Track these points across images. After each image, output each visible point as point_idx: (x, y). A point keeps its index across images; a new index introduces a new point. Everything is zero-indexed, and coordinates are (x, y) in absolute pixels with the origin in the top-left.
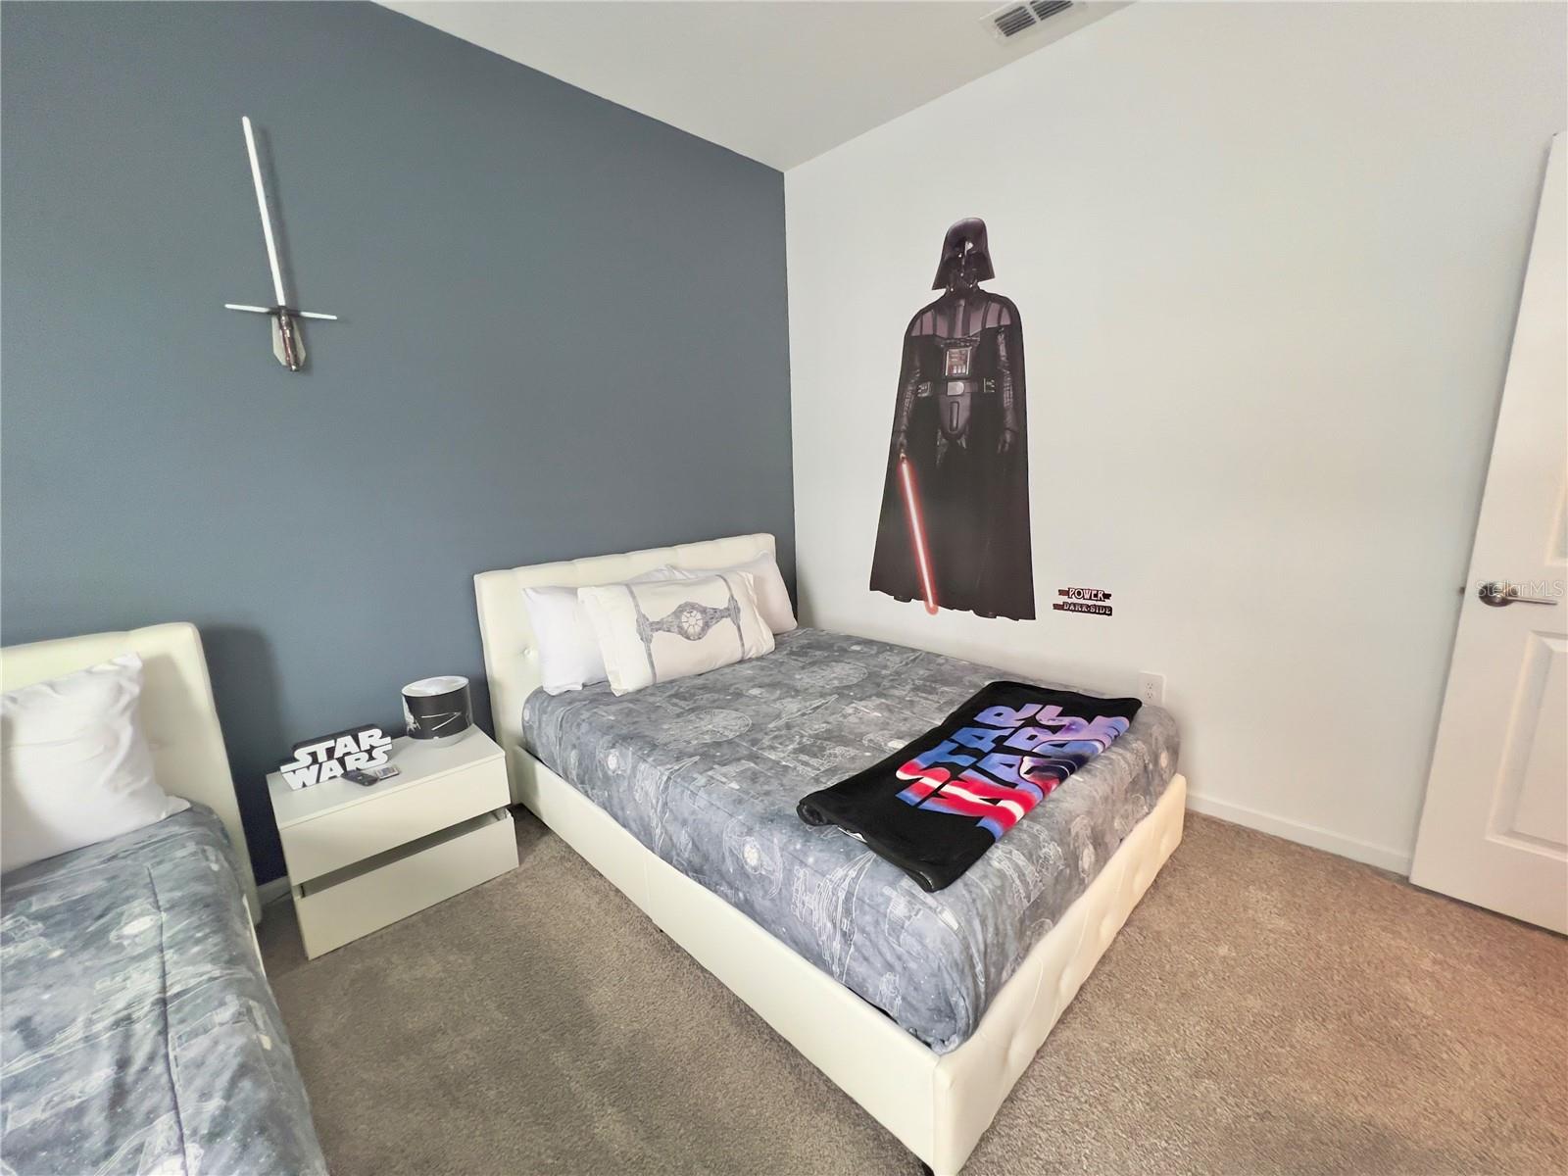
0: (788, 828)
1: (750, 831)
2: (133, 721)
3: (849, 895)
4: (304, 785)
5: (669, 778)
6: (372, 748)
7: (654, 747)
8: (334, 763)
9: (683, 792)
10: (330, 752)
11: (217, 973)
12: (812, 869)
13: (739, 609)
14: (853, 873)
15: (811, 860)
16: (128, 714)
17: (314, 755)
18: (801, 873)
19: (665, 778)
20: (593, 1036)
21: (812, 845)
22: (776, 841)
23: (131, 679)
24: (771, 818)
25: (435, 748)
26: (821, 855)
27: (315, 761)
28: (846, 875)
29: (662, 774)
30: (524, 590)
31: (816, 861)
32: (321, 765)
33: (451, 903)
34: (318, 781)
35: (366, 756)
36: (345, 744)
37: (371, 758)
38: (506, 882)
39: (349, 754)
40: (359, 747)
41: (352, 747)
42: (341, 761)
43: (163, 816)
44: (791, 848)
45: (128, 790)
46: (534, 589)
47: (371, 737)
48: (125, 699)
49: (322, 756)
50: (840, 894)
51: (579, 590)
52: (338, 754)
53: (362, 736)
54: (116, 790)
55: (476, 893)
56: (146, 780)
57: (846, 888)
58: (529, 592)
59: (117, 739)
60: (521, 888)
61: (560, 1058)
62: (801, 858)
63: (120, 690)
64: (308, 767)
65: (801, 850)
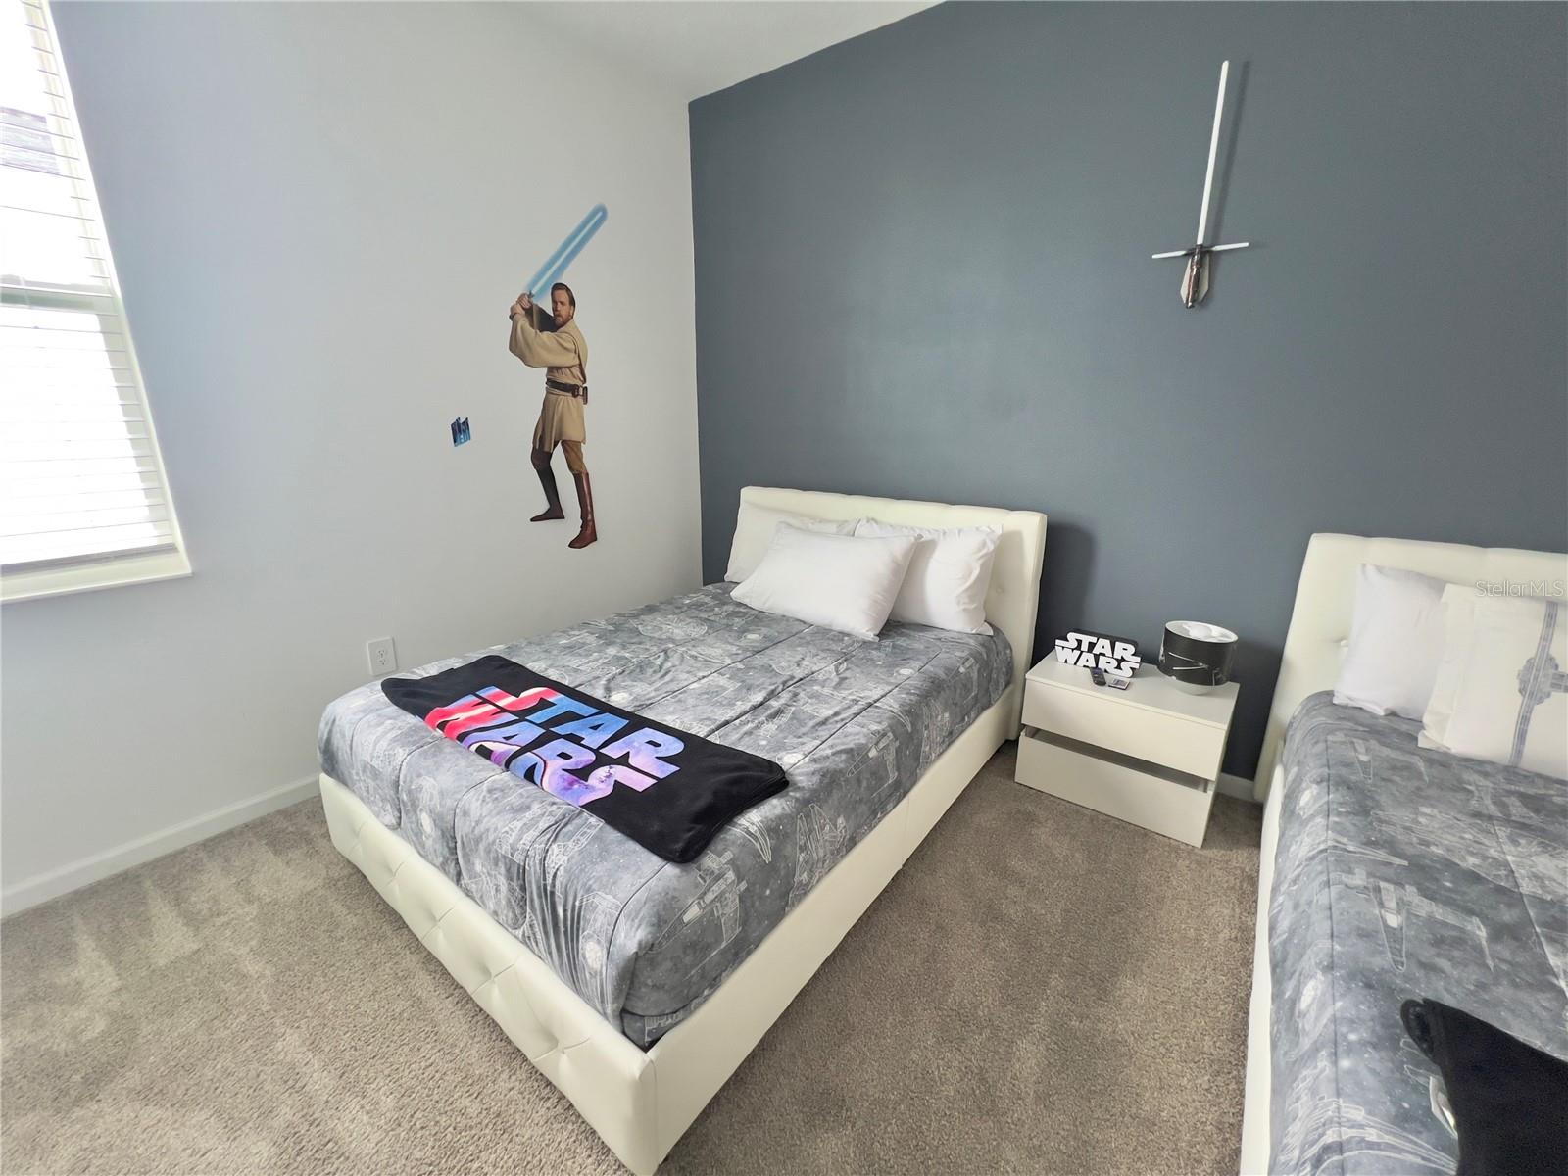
0: (1375, 1012)
1: (1330, 968)
2: (983, 566)
3: (1339, 1147)
4: (1066, 662)
5: (1325, 850)
6: (1123, 659)
7: (1364, 811)
8: (1091, 656)
9: (1321, 873)
10: (1092, 646)
11: (895, 711)
12: (1336, 1072)
14: (1372, 1135)
15: (1345, 1064)
16: (981, 561)
17: (1079, 642)
18: (1323, 1063)
19: (1322, 847)
20: (1094, 1002)
21: (1371, 1056)
22: (1339, 1004)
23: (991, 540)
24: (1371, 983)
25: (1173, 687)
26: (1365, 1074)
27: (1079, 647)
28: (1361, 1126)
29: (1325, 841)
30: (1364, 565)
31: (1349, 1072)
32: (1082, 652)
33: (1122, 825)
34: (1075, 664)
35: (1116, 664)
36: (1102, 645)
37: (1119, 667)
38: (1176, 848)
39: (1104, 655)
40: (1113, 653)
41: (1108, 651)
42: (1097, 657)
43: (974, 632)
44: (1344, 1029)
45: (962, 607)
46: (1379, 570)
47: (1124, 650)
48: (984, 551)
49: (1085, 647)
50: (1329, 1132)
51: (1449, 588)
52: (1096, 650)
53: (1119, 645)
54: (959, 603)
55: (1145, 834)
56: (973, 606)
57: (1344, 1137)
58: (1370, 570)
59: (971, 573)
60: (1182, 864)
61: (1056, 981)
62: (1340, 1049)
63: (984, 544)
64: (1073, 650)
65: (1350, 1044)
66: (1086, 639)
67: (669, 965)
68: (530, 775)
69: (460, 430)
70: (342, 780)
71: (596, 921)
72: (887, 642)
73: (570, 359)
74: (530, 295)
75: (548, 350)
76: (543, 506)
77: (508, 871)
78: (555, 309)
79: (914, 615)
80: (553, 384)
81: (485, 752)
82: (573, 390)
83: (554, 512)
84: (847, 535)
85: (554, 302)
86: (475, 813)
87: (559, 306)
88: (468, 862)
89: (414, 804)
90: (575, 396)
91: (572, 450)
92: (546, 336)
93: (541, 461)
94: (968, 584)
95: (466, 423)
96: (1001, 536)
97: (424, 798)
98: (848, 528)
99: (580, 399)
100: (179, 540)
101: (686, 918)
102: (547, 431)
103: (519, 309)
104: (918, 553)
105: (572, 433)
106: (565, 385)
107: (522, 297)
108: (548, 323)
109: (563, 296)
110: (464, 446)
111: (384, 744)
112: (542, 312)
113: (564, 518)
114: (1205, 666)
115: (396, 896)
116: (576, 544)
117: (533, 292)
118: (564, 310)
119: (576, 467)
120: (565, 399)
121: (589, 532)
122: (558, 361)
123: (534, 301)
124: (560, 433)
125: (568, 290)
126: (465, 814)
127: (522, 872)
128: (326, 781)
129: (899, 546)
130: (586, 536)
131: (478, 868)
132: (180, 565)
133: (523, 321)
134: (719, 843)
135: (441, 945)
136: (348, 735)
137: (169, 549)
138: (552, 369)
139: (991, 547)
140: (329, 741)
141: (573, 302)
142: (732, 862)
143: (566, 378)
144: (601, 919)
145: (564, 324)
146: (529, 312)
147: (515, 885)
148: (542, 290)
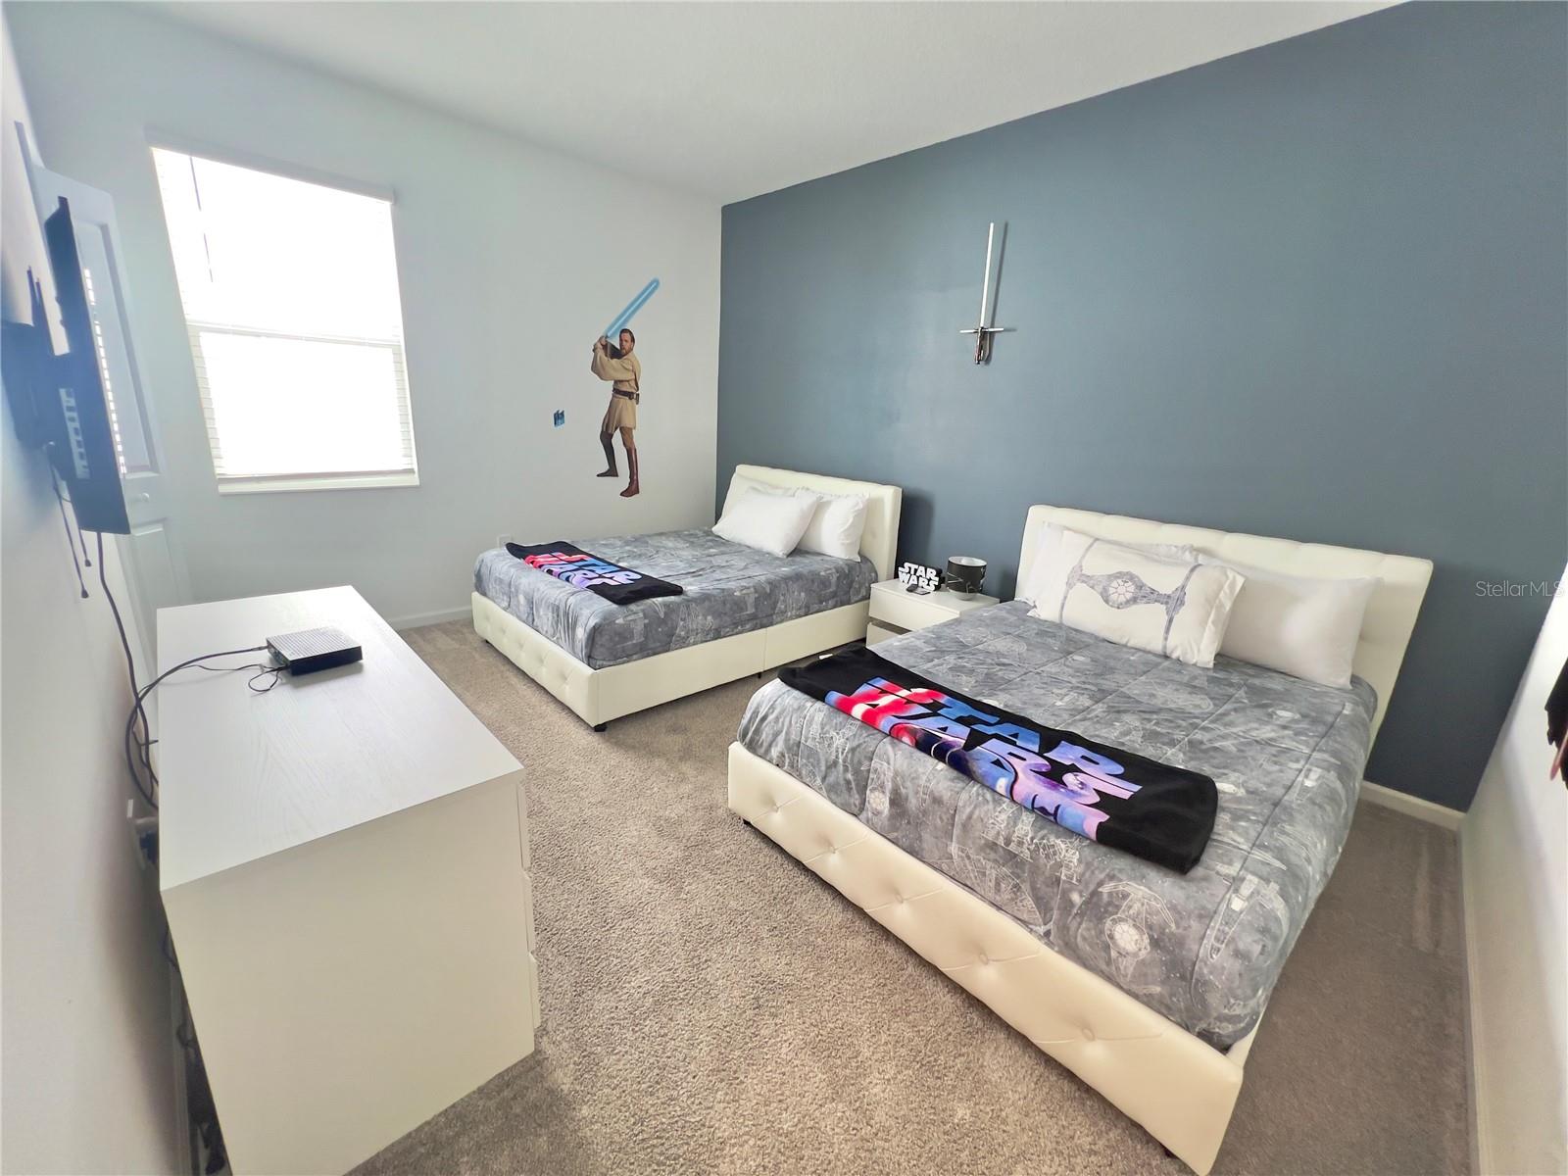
2: (856, 518)
4: (903, 581)
6: (930, 579)
8: (915, 577)
10: (916, 570)
11: (763, 582)
13: (1182, 603)
17: (910, 568)
23: (862, 502)
25: (953, 596)
27: (910, 572)
32: (911, 575)
34: (907, 583)
35: (927, 583)
36: (921, 570)
37: (928, 585)
39: (921, 576)
40: (926, 575)
41: (924, 574)
42: (918, 578)
43: (847, 557)
45: (841, 542)
47: (931, 574)
48: (856, 508)
49: (912, 572)
52: (918, 574)
53: (929, 570)
54: (839, 539)
56: (849, 541)
59: (848, 521)
63: (858, 504)
64: (907, 574)
66: (914, 567)
67: (607, 637)
68: (567, 579)
69: (559, 417)
70: (484, 594)
71: (582, 621)
72: (790, 559)
73: (630, 376)
74: (607, 337)
75: (615, 369)
76: (605, 467)
77: (553, 609)
78: (621, 345)
79: (813, 546)
80: (616, 391)
81: (550, 572)
82: (629, 395)
83: (612, 472)
84: (791, 496)
85: (621, 340)
86: (542, 589)
87: (624, 343)
88: (537, 610)
89: (517, 591)
90: (630, 399)
91: (627, 434)
92: (615, 361)
93: (606, 439)
94: (846, 527)
95: (562, 413)
96: (868, 500)
97: (522, 587)
98: (791, 492)
99: (634, 401)
100: (416, 470)
101: (617, 622)
102: (611, 422)
103: (599, 345)
104: (819, 508)
105: (627, 422)
106: (625, 392)
107: (601, 338)
108: (616, 353)
109: (627, 336)
110: (560, 427)
111: (506, 567)
112: (613, 346)
113: (617, 476)
114: (961, 580)
115: (505, 646)
116: (627, 493)
117: (609, 335)
118: (627, 345)
119: (627, 444)
120: (624, 401)
121: (634, 486)
122: (620, 377)
123: (608, 340)
124: (619, 421)
125: (631, 333)
126: (538, 589)
127: (558, 607)
128: (476, 595)
129: (806, 501)
130: (632, 490)
131: (541, 613)
132: (414, 480)
133: (601, 353)
134: (639, 603)
135: (524, 661)
136: (489, 565)
137: (411, 471)
138: (616, 382)
139: (861, 506)
140: (479, 570)
141: (633, 340)
142: (643, 611)
143: (625, 388)
144: (584, 618)
145: (627, 354)
146: (605, 347)
147: (555, 615)
148: (615, 333)
